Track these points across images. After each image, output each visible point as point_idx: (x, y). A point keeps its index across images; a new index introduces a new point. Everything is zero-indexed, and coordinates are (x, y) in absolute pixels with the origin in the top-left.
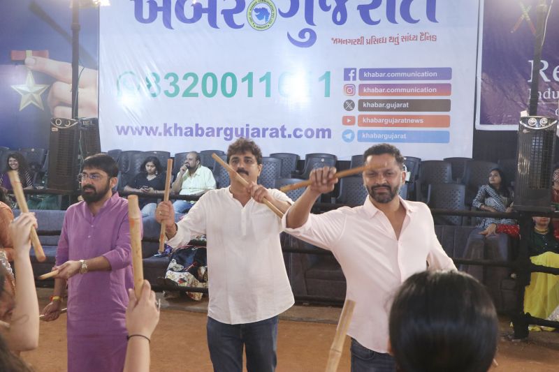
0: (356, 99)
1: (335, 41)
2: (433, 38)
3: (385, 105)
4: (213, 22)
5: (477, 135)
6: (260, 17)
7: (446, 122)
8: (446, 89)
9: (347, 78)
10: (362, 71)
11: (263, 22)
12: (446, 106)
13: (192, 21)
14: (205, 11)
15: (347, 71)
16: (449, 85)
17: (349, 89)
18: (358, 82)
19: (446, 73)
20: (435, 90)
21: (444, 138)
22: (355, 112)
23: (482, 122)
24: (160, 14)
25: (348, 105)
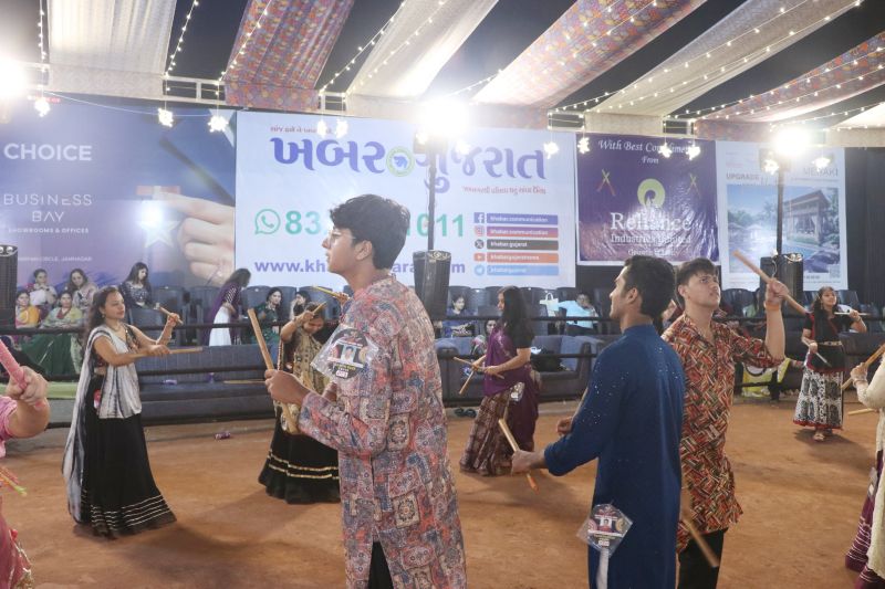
0: (485, 238)
1: (466, 189)
2: (543, 191)
3: (508, 244)
4: (354, 166)
5: (579, 269)
6: (399, 164)
7: (555, 259)
8: (554, 232)
9: (477, 221)
10: (489, 215)
11: (401, 169)
12: (554, 245)
13: (333, 164)
14: (346, 155)
15: (477, 215)
16: (556, 230)
17: (479, 230)
18: (486, 225)
19: (553, 219)
20: (546, 233)
21: (554, 272)
22: (485, 250)
23: (582, 259)
24: (301, 156)
25: (479, 244)
